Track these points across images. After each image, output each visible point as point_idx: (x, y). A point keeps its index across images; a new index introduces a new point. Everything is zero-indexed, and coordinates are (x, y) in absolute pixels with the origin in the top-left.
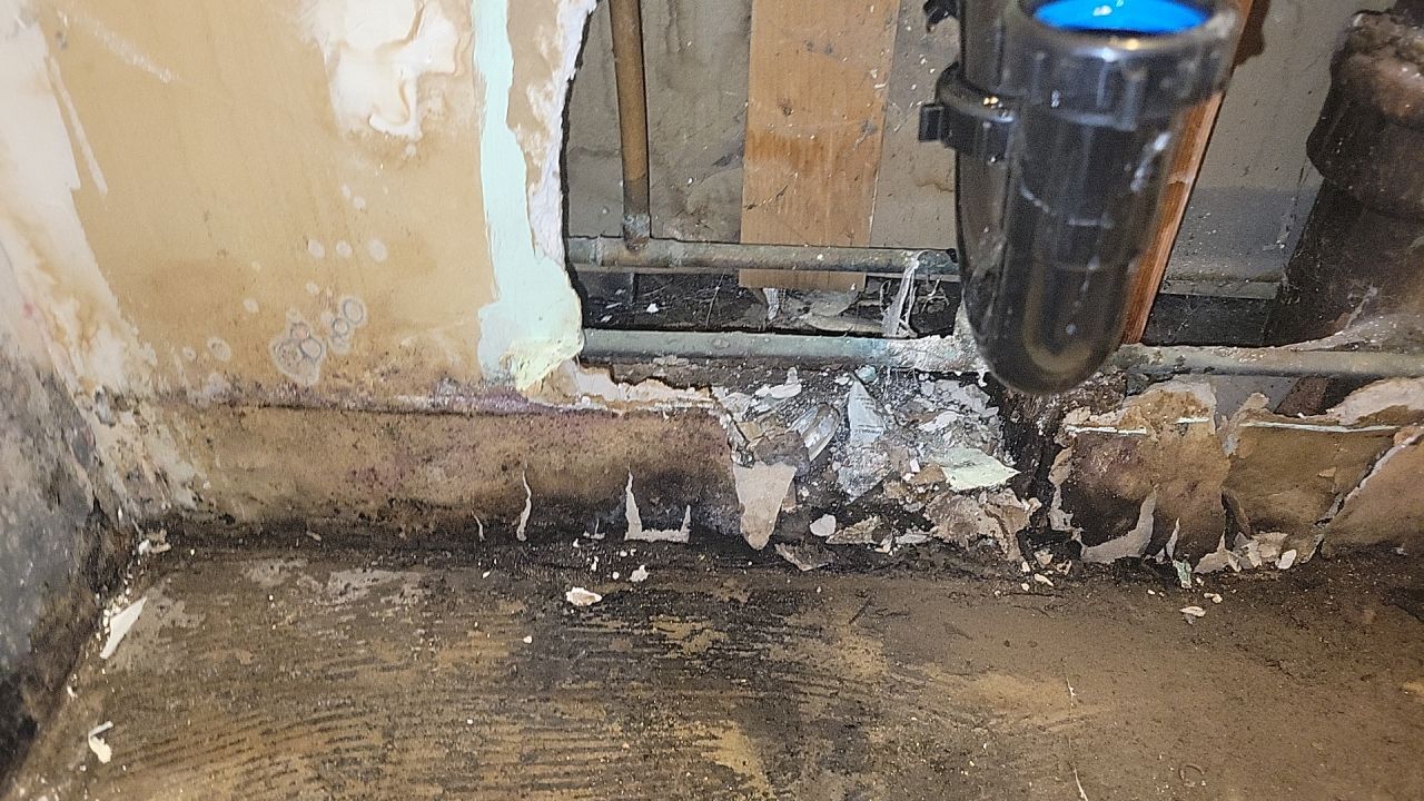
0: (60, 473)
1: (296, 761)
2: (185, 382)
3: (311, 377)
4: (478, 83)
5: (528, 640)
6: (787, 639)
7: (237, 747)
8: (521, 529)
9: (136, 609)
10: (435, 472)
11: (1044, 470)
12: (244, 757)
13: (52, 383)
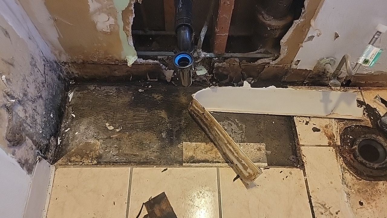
0: (59, 75)
1: (101, 116)
2: (76, 61)
3: (96, 60)
4: (118, 26)
5: (133, 98)
6: (173, 97)
7: (93, 115)
8: (131, 80)
9: (72, 93)
10: (116, 72)
11: (212, 71)
12: (94, 116)
13: (56, 62)
